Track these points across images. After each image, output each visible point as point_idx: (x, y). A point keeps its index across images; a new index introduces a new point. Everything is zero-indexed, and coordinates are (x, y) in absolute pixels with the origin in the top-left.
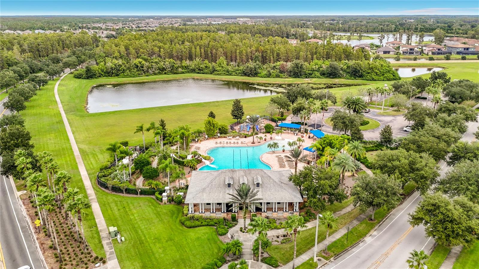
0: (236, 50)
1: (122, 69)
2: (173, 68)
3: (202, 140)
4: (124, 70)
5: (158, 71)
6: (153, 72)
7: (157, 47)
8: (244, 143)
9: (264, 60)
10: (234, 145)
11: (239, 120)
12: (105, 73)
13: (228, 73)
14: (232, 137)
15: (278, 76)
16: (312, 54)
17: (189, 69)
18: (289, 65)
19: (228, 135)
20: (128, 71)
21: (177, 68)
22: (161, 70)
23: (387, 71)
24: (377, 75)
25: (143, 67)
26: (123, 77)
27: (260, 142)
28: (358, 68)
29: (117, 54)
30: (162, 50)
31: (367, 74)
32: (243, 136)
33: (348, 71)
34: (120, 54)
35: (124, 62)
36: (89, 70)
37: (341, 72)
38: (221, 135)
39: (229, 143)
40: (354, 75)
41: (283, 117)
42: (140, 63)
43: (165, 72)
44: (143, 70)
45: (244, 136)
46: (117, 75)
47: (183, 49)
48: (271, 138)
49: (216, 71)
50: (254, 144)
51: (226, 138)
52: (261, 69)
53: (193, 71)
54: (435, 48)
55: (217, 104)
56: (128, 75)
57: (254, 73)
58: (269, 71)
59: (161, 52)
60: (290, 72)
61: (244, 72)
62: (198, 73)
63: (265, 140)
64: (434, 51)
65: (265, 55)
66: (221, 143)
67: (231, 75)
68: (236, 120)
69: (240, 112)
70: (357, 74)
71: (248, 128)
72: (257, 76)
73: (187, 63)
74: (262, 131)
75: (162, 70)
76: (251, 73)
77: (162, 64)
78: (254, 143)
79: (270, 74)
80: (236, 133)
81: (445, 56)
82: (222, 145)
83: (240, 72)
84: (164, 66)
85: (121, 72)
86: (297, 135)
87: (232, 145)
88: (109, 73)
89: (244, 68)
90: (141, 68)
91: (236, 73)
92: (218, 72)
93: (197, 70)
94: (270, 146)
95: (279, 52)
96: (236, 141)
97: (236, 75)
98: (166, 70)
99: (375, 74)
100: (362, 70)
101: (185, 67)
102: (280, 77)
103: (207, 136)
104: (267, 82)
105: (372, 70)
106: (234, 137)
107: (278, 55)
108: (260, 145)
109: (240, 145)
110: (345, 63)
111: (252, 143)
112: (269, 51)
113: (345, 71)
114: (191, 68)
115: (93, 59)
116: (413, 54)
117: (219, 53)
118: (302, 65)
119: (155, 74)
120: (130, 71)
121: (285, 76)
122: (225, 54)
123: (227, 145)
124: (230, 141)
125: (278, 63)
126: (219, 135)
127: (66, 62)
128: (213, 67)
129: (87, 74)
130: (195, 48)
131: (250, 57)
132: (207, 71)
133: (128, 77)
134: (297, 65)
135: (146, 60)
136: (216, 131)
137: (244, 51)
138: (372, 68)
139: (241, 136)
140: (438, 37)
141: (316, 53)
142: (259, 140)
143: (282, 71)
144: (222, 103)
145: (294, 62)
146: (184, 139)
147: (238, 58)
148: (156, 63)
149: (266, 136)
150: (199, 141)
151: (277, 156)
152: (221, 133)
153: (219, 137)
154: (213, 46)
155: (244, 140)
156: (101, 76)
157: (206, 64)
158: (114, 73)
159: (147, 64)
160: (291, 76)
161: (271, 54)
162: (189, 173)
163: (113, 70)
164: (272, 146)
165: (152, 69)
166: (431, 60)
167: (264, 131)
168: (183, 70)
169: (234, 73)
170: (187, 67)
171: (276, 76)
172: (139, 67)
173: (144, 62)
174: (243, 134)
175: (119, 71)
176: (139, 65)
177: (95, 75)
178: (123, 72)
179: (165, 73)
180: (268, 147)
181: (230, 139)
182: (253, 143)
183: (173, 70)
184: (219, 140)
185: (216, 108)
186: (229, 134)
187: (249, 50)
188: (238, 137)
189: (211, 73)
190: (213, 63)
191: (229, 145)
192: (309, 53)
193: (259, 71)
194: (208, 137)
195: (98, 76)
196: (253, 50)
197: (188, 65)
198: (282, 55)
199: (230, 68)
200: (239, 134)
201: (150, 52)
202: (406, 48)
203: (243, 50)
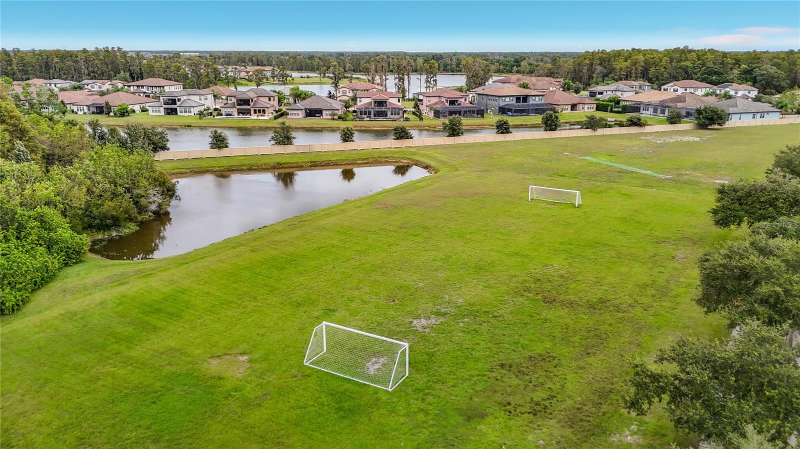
81: (447, 122)
116: (386, 116)
166: (401, 138)
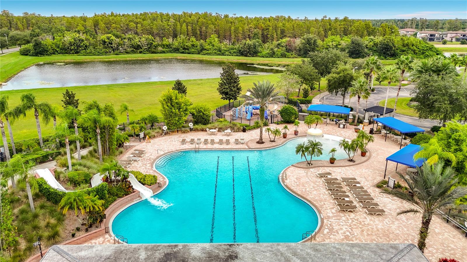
0: (230, 27)
1: (84, 44)
2: (151, 46)
3: (156, 134)
4: (86, 46)
5: (132, 49)
6: (125, 50)
7: (134, 22)
8: (242, 141)
9: (265, 39)
10: (222, 147)
11: (232, 101)
12: (61, 49)
13: (220, 52)
14: (217, 129)
15: (283, 56)
16: (326, 31)
17: (171, 48)
18: (298, 42)
19: (209, 126)
20: (91, 47)
21: (156, 47)
22: (134, 48)
23: (428, 48)
24: (414, 53)
25: (112, 44)
26: (83, 55)
27: (274, 141)
28: (391, 44)
29: (80, 28)
30: (139, 25)
31: (401, 53)
32: (239, 129)
33: (375, 48)
34: (85, 28)
35: (89, 37)
36: (37, 44)
37: (366, 50)
38: (196, 126)
39: (209, 141)
40: (384, 53)
41: (307, 99)
42: (108, 38)
43: (141, 50)
44: (112, 47)
45: (242, 128)
46: (77, 53)
47: (166, 26)
48: (296, 133)
49: (205, 49)
50: (262, 146)
51: (206, 133)
52: (262, 47)
53: (176, 50)
54: (458, 35)
55: (199, 82)
56: (91, 52)
57: (253, 52)
58: (272, 49)
59: (138, 28)
60: (300, 50)
61: (240, 51)
62: (183, 53)
63: (285, 136)
64: (458, 37)
65: (266, 34)
66: (192, 141)
67: (223, 54)
68: (227, 102)
69: (234, 87)
70: (389, 52)
71: (249, 115)
72: (257, 56)
73: (170, 41)
74: (275, 120)
75: (137, 48)
76: (249, 52)
77: (137, 41)
78: (263, 143)
79: (274, 53)
80: (226, 123)
82: (193, 146)
83: (235, 50)
84: (139, 43)
85: (83, 48)
86: (344, 128)
87: (217, 146)
88: (65, 50)
89: (241, 46)
90: (109, 45)
91: (230, 53)
92: (208, 52)
93: (182, 49)
94: (301, 149)
95: (283, 28)
96: (225, 138)
97: (230, 55)
98: (141, 48)
99: (412, 52)
100: (395, 47)
101: (167, 46)
102: (287, 56)
103: (165, 128)
104: (271, 62)
105: (407, 47)
106: (220, 130)
107: (283, 32)
108: (274, 148)
109: (232, 146)
110: (371, 39)
111: (258, 143)
112: (271, 28)
113: (370, 49)
114: (174, 46)
115: (50, 34)
116: (434, 40)
117: (210, 31)
118: (315, 41)
119: (127, 53)
120: (94, 48)
121: (294, 55)
122: (217, 32)
123: (205, 147)
124: (213, 137)
125: (284, 40)
126: (191, 125)
127: (13, 36)
128: (201, 45)
129: (35, 49)
130: (181, 26)
131: (247, 36)
132: (193, 50)
133: (91, 54)
134: (308, 41)
135: (117, 37)
136: (185, 118)
137: (240, 28)
138: (407, 45)
139: (236, 128)
140: (454, 26)
141: (330, 29)
142: (272, 137)
143: (289, 49)
144: (207, 81)
145: (305, 36)
146: (98, 131)
147: (233, 36)
148: (129, 39)
149: (286, 127)
150: (147, 137)
151: (321, 176)
152: (196, 123)
153: (191, 130)
154: (203, 23)
155: (240, 135)
156: (56, 53)
157: (192, 42)
158: (73, 50)
159: (118, 40)
160: (300, 56)
161: (274, 31)
162: (73, 235)
163: (72, 45)
164: (307, 148)
165: (123, 46)
167: (280, 118)
168: (164, 50)
169: (227, 53)
170: (168, 46)
171: (282, 55)
172: (106, 44)
173: (113, 38)
174: (239, 125)
175: (80, 47)
176: (107, 40)
177: (47, 51)
178: (85, 49)
179: (141, 52)
180: (298, 152)
181: (213, 134)
182: (261, 142)
183: (151, 49)
184: (189, 136)
185: (197, 86)
186: (212, 125)
187: (246, 27)
188: (229, 131)
189: (199, 53)
190: (202, 41)
191: (209, 146)
192: (321, 29)
193: (260, 49)
194: (168, 129)
195: (50, 53)
196: (251, 27)
197: (171, 43)
198: (287, 32)
199: (222, 46)
200: (231, 125)
201: (125, 28)
202: (425, 34)
203: (238, 27)
